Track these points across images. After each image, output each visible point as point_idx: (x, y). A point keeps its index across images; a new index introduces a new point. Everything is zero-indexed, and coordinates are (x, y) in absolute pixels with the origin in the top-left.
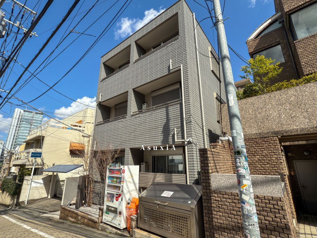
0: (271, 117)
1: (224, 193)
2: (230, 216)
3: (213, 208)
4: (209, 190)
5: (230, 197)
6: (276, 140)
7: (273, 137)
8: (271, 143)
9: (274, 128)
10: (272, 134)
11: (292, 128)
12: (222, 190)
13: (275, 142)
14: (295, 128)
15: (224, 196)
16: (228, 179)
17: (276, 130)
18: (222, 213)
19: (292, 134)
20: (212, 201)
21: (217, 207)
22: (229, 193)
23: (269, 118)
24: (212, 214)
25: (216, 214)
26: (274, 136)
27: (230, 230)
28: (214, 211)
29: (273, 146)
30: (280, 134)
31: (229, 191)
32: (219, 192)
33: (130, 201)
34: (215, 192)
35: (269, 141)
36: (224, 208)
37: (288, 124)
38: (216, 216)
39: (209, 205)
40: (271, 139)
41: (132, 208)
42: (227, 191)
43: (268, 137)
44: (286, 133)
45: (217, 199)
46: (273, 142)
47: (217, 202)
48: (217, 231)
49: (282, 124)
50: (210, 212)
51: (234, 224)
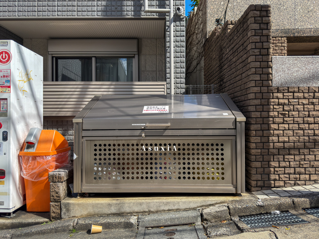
0: (285, 7)
1: (296, 90)
2: (302, 126)
3: (271, 119)
4: (266, 88)
5: (306, 95)
6: (284, 43)
7: (281, 37)
8: (278, 46)
9: (285, 25)
10: (281, 33)
11: (305, 27)
12: (294, 85)
13: (283, 45)
14: (309, 27)
15: (296, 94)
16: (305, 65)
17: (288, 27)
18: (289, 124)
19: (304, 35)
20: (272, 107)
21: (280, 116)
22: (306, 88)
23: (282, 8)
24: (269, 129)
25: (277, 128)
26: (283, 36)
27: (299, 149)
28: (274, 123)
29: (279, 51)
30: (291, 33)
31: (305, 85)
32: (287, 88)
33: (35, 137)
34: (280, 89)
35: (276, 43)
36: (293, 115)
37: (303, 21)
38: (276, 132)
39: (264, 114)
40: (279, 40)
41: (47, 155)
42: (301, 85)
43: (276, 37)
44: (298, 33)
45: (281, 101)
46: (281, 44)
47: (281, 106)
48: (275, 157)
49: (295, 19)
50: (265, 126)
51: (307, 138)
